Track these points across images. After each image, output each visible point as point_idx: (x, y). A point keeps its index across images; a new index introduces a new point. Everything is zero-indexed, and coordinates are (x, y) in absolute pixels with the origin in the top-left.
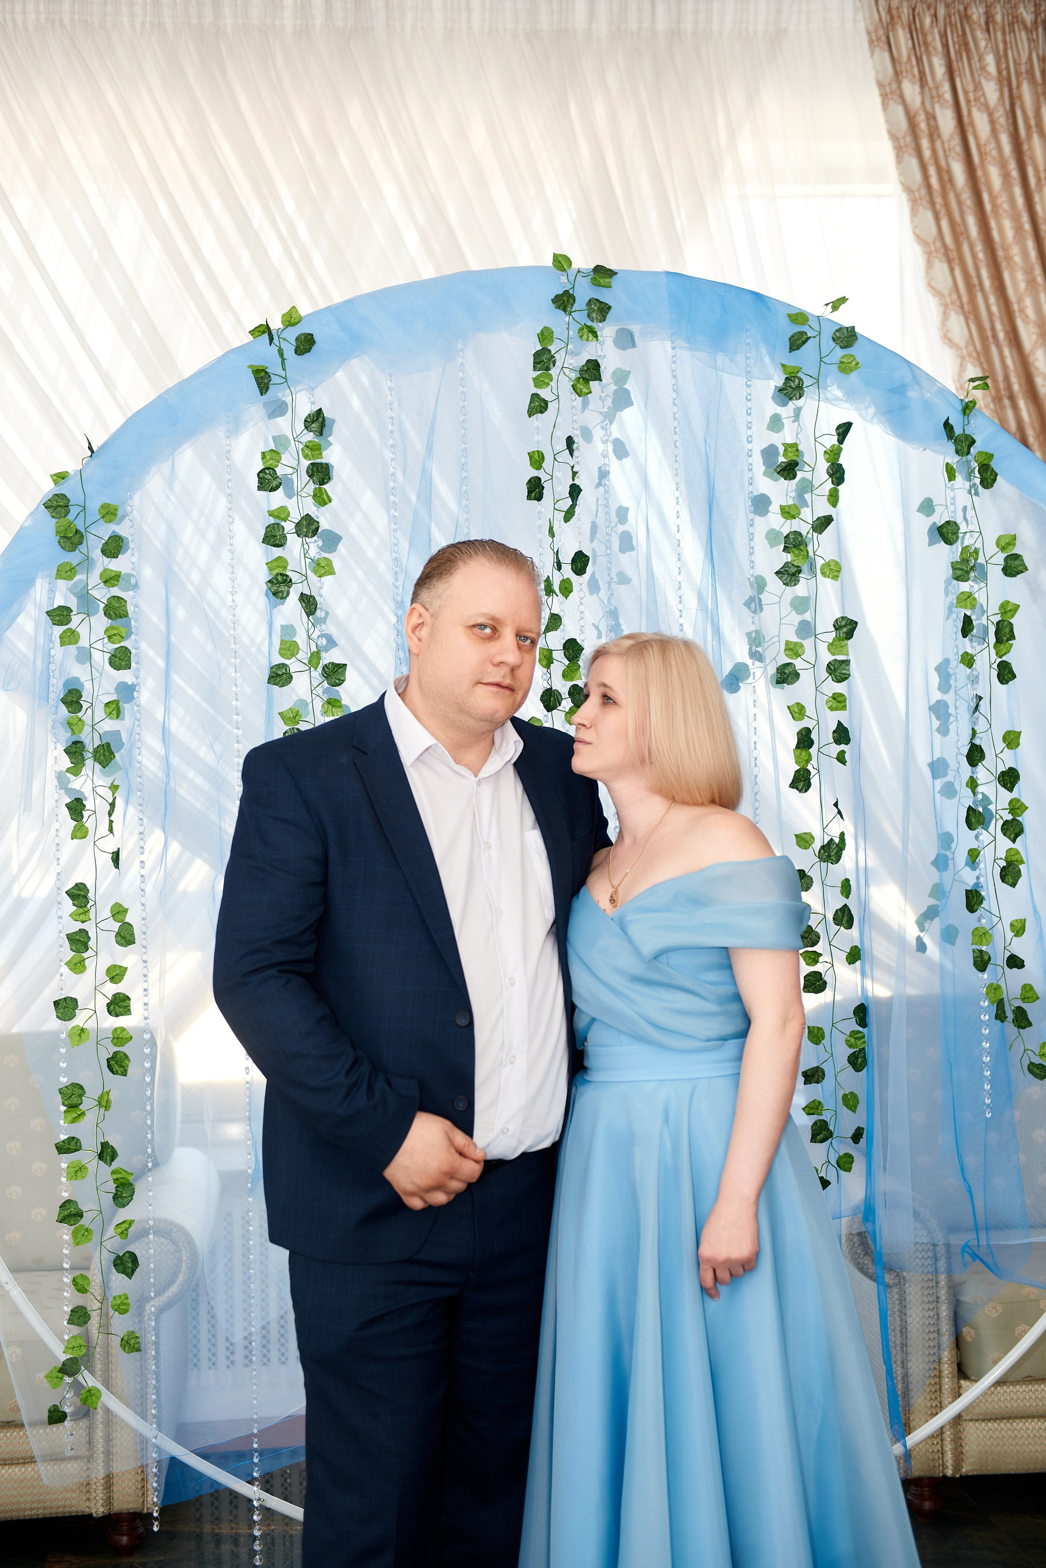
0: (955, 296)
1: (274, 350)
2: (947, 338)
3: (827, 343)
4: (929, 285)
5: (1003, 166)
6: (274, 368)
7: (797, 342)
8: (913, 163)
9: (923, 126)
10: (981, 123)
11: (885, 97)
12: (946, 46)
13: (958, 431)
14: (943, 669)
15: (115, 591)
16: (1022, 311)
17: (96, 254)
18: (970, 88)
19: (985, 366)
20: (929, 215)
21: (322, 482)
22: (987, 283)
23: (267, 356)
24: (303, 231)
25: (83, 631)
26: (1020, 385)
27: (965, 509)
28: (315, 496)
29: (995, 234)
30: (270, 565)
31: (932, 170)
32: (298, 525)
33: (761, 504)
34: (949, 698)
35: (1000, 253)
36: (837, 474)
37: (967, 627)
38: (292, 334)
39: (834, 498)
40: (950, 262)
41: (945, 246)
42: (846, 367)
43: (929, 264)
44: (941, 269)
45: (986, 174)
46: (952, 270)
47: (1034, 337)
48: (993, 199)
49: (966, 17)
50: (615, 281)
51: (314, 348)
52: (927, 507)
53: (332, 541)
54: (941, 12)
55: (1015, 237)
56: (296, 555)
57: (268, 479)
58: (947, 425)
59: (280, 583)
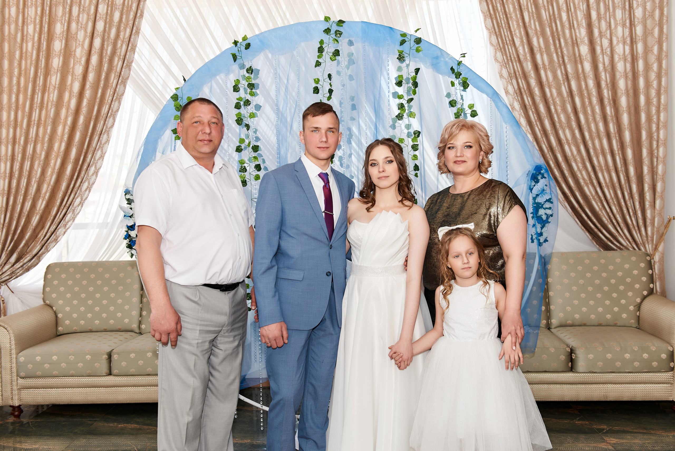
0: (493, 30)
1: (238, 48)
3: (413, 42)
4: (485, 26)
6: (238, 53)
7: (402, 43)
13: (456, 71)
16: (515, 34)
17: (225, 24)
19: (504, 52)
20: (485, 4)
21: (252, 89)
23: (235, 50)
24: (288, 15)
26: (515, 58)
28: (250, 94)
30: (237, 115)
32: (244, 102)
33: (394, 95)
35: (508, 16)
36: (415, 85)
38: (244, 43)
39: (414, 92)
41: (490, 13)
42: (418, 50)
43: (485, 20)
47: (519, 43)
50: (344, 25)
51: (250, 47)
52: (448, 95)
53: (258, 107)
55: (513, 10)
56: (244, 111)
57: (236, 89)
58: (452, 69)
59: (239, 121)
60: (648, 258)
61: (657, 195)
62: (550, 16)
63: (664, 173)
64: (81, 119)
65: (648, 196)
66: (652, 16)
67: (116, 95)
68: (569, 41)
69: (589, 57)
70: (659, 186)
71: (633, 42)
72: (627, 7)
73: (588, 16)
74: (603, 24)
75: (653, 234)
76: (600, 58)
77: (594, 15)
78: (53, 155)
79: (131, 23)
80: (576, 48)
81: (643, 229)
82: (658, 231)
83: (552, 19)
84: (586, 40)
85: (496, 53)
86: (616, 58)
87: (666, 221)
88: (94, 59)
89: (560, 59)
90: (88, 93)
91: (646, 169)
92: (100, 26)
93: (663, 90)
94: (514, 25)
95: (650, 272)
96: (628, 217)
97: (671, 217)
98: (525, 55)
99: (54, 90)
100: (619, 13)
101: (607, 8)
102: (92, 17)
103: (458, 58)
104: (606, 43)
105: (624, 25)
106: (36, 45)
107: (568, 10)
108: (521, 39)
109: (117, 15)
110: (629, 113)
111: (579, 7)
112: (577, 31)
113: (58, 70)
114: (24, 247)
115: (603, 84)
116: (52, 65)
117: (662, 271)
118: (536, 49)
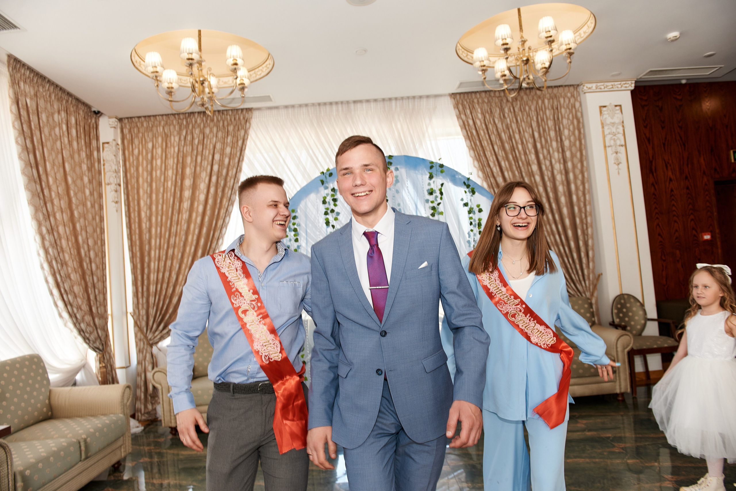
1: (324, 176)
2: (475, 166)
3: (438, 167)
5: (483, 130)
6: (324, 180)
7: (431, 167)
8: (464, 131)
9: (466, 123)
10: (478, 122)
11: (458, 118)
12: (469, 107)
13: (467, 184)
14: (469, 234)
15: (296, 226)
16: (490, 160)
18: (476, 115)
20: (469, 142)
21: (335, 202)
22: (482, 154)
23: (323, 178)
25: (289, 235)
27: (470, 200)
28: (333, 205)
29: (483, 145)
30: (326, 219)
31: (469, 132)
32: (331, 211)
33: (427, 201)
34: (470, 239)
35: (484, 148)
36: (441, 194)
37: (471, 224)
38: (328, 173)
39: (441, 198)
40: (474, 151)
41: (472, 147)
42: (442, 172)
43: (470, 151)
44: (472, 152)
45: (480, 132)
46: (475, 153)
47: (493, 166)
48: (482, 137)
49: (473, 102)
50: (393, 158)
51: (333, 176)
52: (462, 200)
53: (338, 214)
54: (468, 101)
56: (330, 217)
57: (324, 202)
58: (464, 183)
59: (328, 223)
60: (589, 301)
61: (590, 259)
62: (511, 147)
63: (593, 245)
64: (205, 230)
65: (584, 260)
66: (575, 145)
67: (227, 212)
68: (525, 163)
69: (538, 172)
70: (591, 254)
71: (565, 162)
72: (559, 140)
73: (535, 147)
74: (545, 151)
75: (589, 285)
76: (545, 173)
77: (539, 145)
78: (186, 255)
79: (236, 165)
80: (529, 168)
81: (583, 283)
82: (593, 283)
83: (513, 149)
84: (535, 162)
85: (478, 172)
86: (555, 172)
87: (597, 276)
88: (212, 190)
89: (520, 174)
90: (208, 212)
91: (581, 243)
92: (216, 168)
93: (586, 191)
94: (488, 154)
95: (591, 310)
96: (573, 275)
97: (600, 273)
98: (498, 172)
99: (186, 212)
100: (554, 144)
101: (546, 141)
102: (210, 163)
103: (468, 176)
104: (548, 163)
105: (558, 152)
106: (174, 183)
107: (522, 143)
108: (494, 162)
109: (227, 161)
110: (567, 207)
111: (529, 141)
112: (529, 156)
113: (188, 198)
114: (168, 319)
115: (549, 189)
116: (184, 195)
117: (597, 309)
118: (504, 169)
